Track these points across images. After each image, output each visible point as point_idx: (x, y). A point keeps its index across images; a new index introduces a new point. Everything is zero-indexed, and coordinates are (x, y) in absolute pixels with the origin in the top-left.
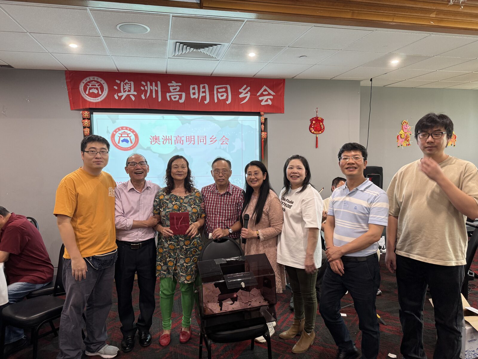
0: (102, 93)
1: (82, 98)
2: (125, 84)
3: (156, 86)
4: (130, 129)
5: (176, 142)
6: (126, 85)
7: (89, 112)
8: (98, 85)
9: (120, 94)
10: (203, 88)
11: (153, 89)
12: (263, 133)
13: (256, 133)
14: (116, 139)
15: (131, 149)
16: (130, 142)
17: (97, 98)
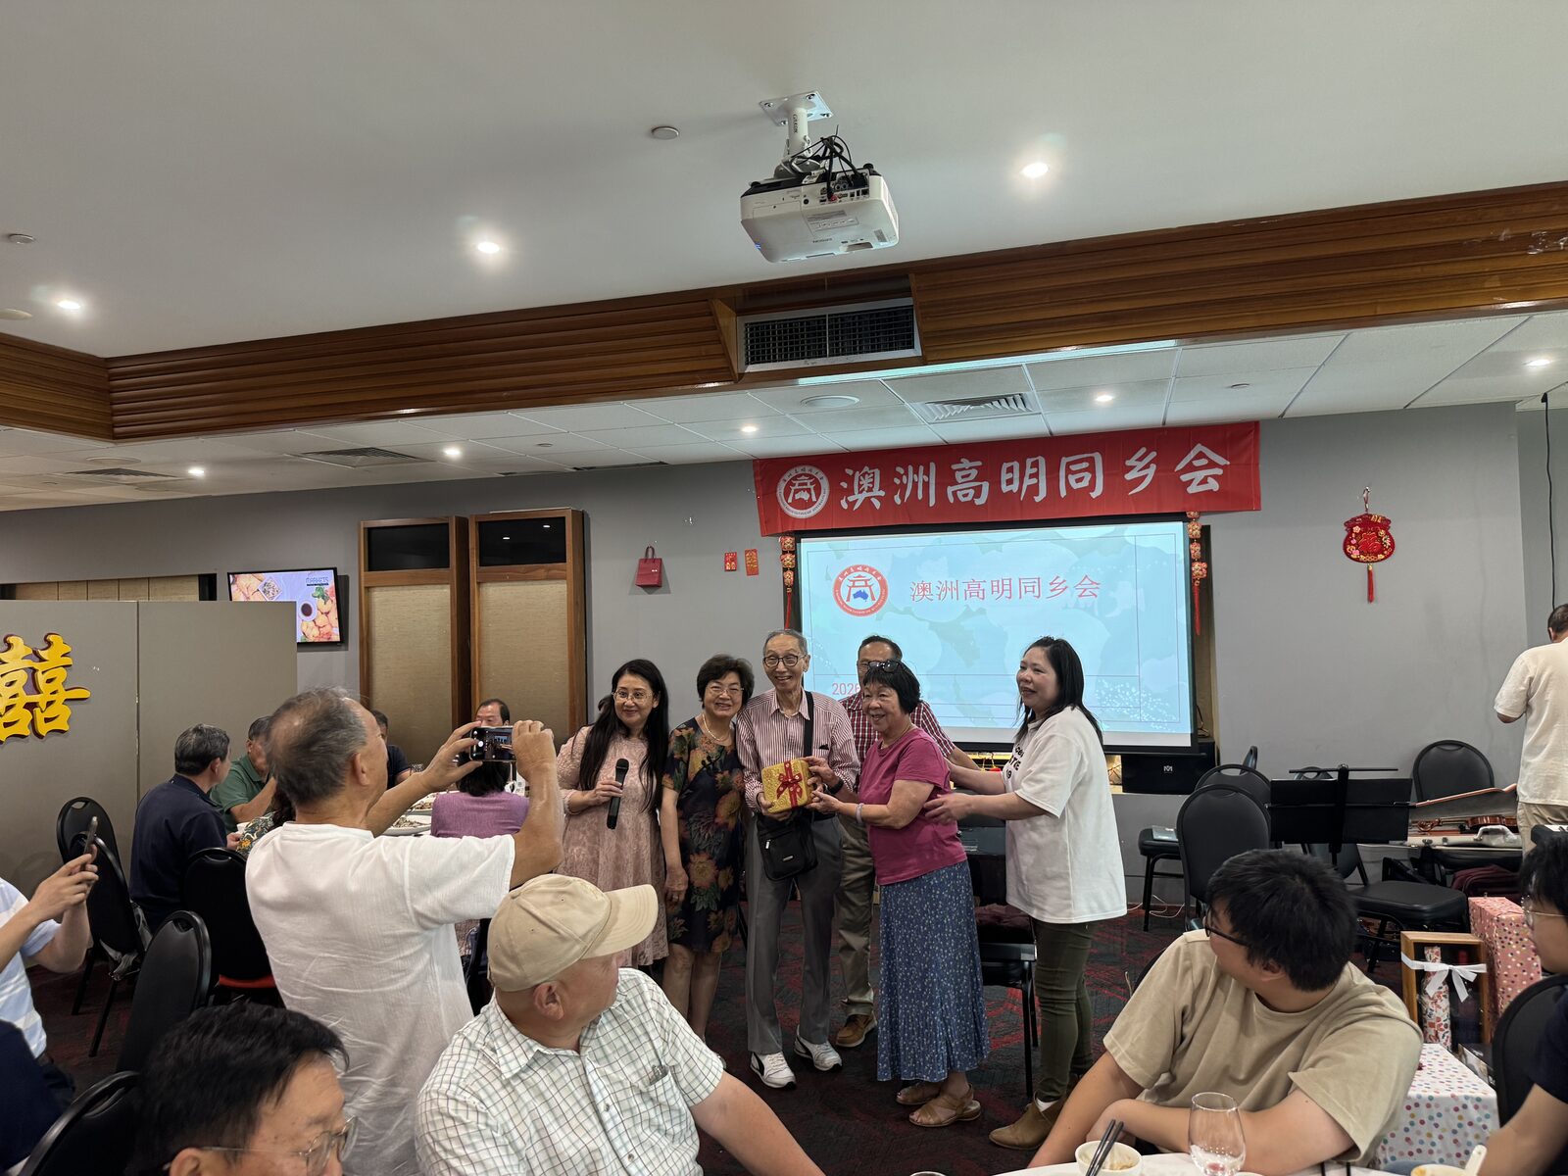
0: (817, 498)
1: (782, 511)
2: (864, 475)
3: (927, 473)
4: (871, 570)
5: (968, 594)
6: (864, 477)
7: (793, 539)
8: (811, 484)
10: (1031, 467)
11: (919, 482)
12: (1196, 565)
13: (1178, 566)
14: (844, 591)
15: (872, 612)
16: (869, 598)
17: (808, 510)
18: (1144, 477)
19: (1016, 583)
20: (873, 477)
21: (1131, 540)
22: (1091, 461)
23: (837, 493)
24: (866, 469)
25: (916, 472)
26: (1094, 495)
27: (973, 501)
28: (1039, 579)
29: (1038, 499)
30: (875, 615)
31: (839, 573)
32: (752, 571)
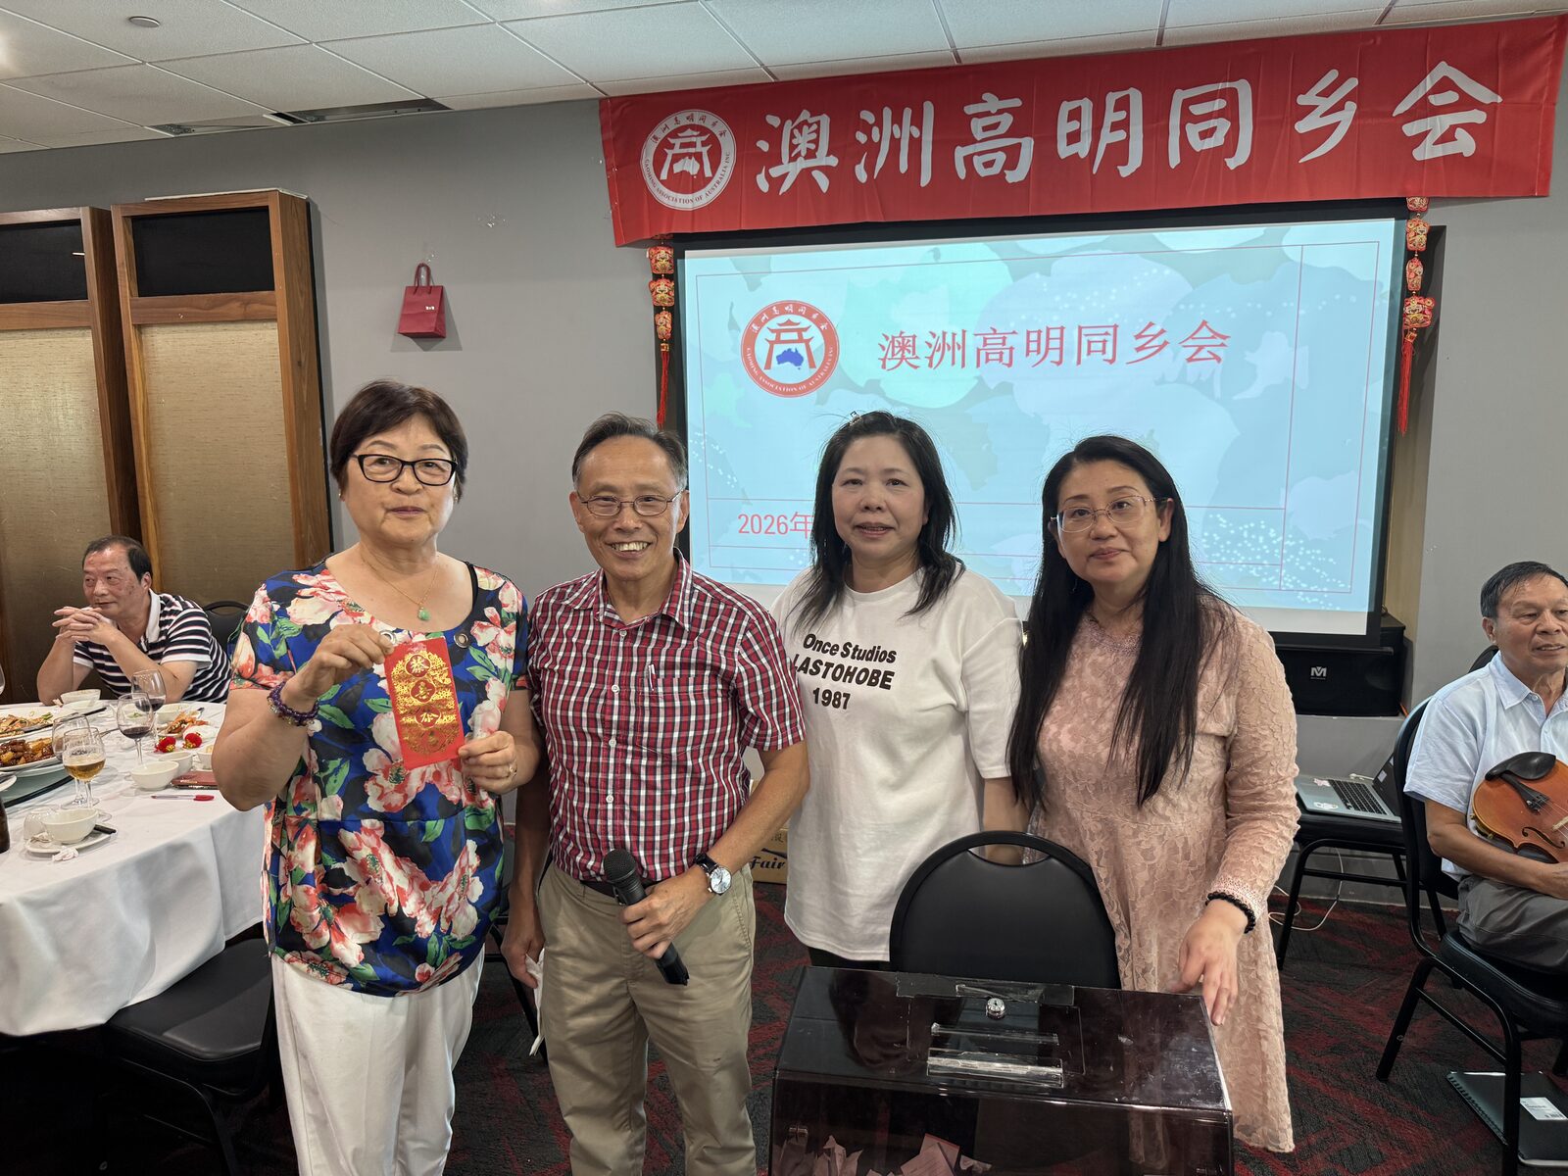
0: (714, 172)
1: (650, 195)
2: (800, 128)
3: (917, 121)
5: (984, 356)
6: (801, 132)
7: (671, 251)
10: (1116, 110)
11: (901, 138)
12: (1414, 303)
13: (1377, 303)
14: (761, 349)
15: (810, 390)
16: (805, 363)
17: (697, 194)
18: (1334, 126)
19: (1072, 337)
20: (817, 131)
21: (1293, 254)
22: (1232, 96)
23: (750, 161)
24: (805, 115)
25: (897, 120)
26: (1232, 163)
27: (1002, 175)
28: (1115, 327)
29: (1125, 171)
30: (814, 395)
31: (753, 314)
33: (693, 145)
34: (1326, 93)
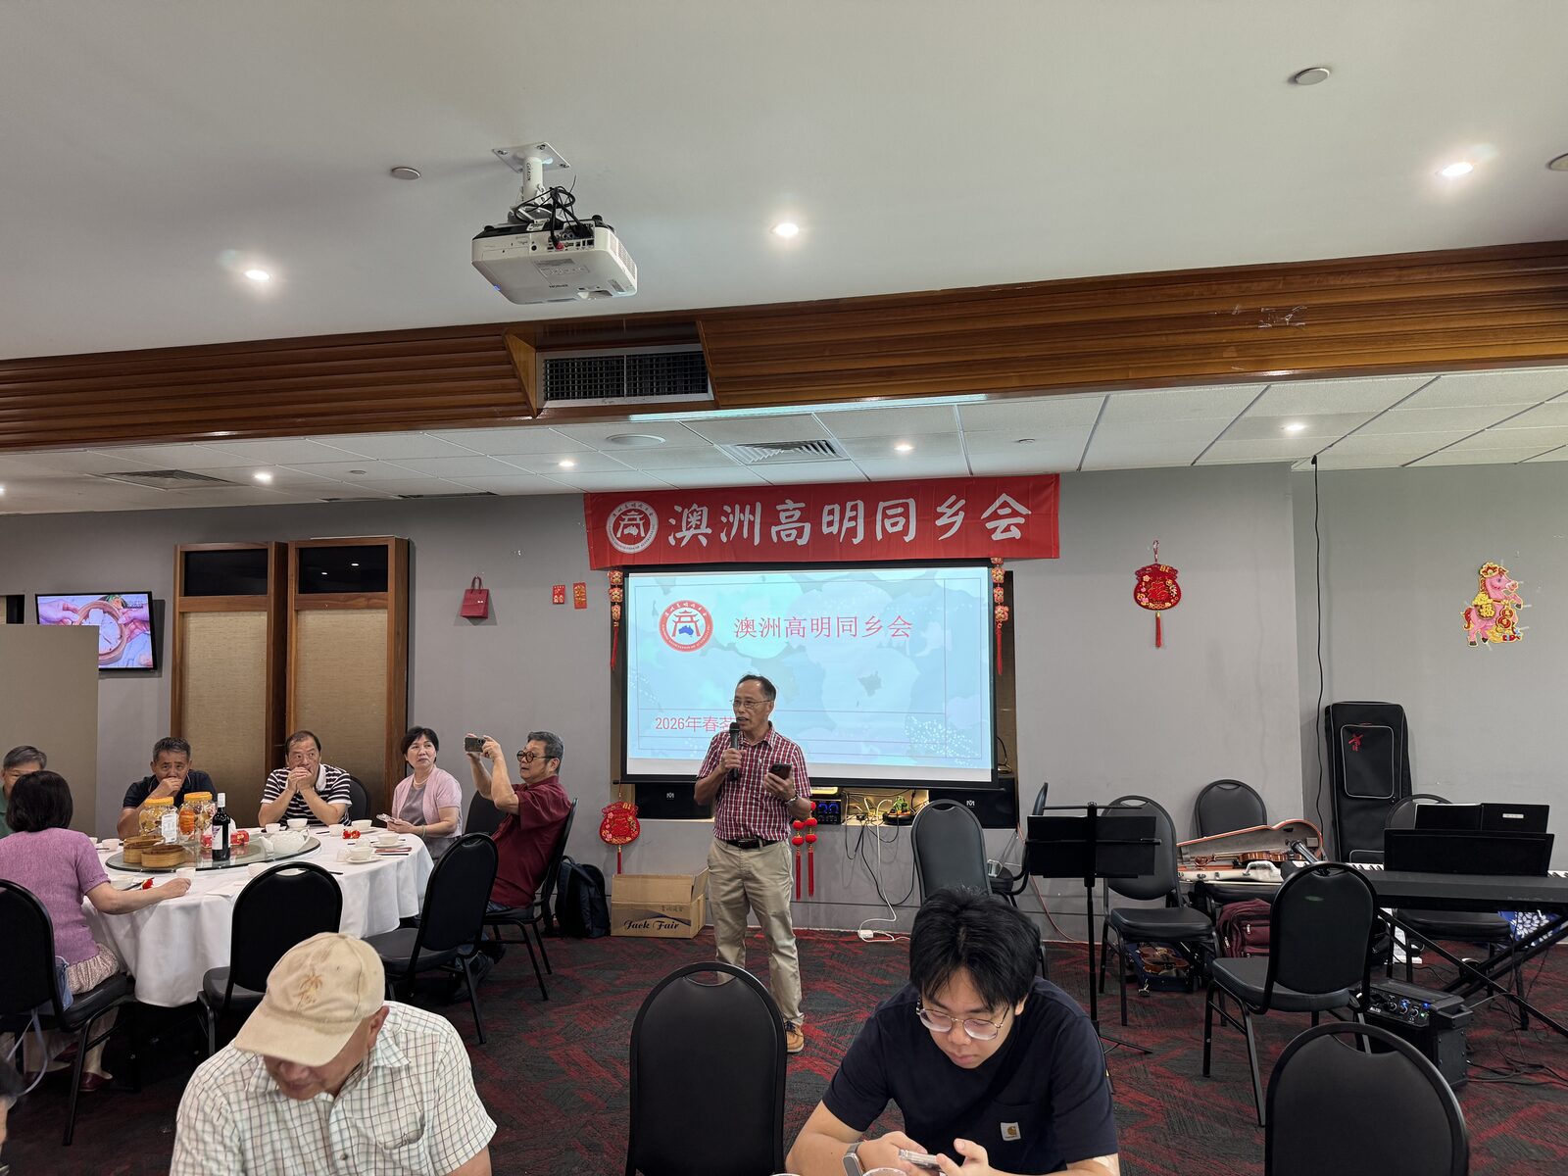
0: (646, 532)
1: (611, 545)
2: (692, 513)
3: (752, 512)
4: (697, 607)
5: (790, 631)
6: (692, 515)
7: (622, 573)
8: (641, 519)
9: (678, 535)
10: (851, 511)
11: (744, 521)
12: (999, 609)
13: (982, 608)
14: (670, 626)
15: (697, 648)
16: (695, 633)
17: (636, 545)
18: (953, 524)
19: (834, 622)
20: (701, 515)
21: (941, 583)
22: (906, 506)
23: (665, 529)
24: (695, 506)
25: (742, 511)
26: (907, 539)
27: (795, 541)
28: (856, 618)
29: (856, 541)
30: (699, 650)
31: (666, 607)
32: (581, 605)
33: (635, 519)
34: (950, 506)
